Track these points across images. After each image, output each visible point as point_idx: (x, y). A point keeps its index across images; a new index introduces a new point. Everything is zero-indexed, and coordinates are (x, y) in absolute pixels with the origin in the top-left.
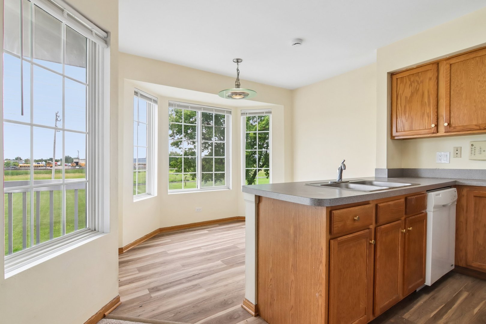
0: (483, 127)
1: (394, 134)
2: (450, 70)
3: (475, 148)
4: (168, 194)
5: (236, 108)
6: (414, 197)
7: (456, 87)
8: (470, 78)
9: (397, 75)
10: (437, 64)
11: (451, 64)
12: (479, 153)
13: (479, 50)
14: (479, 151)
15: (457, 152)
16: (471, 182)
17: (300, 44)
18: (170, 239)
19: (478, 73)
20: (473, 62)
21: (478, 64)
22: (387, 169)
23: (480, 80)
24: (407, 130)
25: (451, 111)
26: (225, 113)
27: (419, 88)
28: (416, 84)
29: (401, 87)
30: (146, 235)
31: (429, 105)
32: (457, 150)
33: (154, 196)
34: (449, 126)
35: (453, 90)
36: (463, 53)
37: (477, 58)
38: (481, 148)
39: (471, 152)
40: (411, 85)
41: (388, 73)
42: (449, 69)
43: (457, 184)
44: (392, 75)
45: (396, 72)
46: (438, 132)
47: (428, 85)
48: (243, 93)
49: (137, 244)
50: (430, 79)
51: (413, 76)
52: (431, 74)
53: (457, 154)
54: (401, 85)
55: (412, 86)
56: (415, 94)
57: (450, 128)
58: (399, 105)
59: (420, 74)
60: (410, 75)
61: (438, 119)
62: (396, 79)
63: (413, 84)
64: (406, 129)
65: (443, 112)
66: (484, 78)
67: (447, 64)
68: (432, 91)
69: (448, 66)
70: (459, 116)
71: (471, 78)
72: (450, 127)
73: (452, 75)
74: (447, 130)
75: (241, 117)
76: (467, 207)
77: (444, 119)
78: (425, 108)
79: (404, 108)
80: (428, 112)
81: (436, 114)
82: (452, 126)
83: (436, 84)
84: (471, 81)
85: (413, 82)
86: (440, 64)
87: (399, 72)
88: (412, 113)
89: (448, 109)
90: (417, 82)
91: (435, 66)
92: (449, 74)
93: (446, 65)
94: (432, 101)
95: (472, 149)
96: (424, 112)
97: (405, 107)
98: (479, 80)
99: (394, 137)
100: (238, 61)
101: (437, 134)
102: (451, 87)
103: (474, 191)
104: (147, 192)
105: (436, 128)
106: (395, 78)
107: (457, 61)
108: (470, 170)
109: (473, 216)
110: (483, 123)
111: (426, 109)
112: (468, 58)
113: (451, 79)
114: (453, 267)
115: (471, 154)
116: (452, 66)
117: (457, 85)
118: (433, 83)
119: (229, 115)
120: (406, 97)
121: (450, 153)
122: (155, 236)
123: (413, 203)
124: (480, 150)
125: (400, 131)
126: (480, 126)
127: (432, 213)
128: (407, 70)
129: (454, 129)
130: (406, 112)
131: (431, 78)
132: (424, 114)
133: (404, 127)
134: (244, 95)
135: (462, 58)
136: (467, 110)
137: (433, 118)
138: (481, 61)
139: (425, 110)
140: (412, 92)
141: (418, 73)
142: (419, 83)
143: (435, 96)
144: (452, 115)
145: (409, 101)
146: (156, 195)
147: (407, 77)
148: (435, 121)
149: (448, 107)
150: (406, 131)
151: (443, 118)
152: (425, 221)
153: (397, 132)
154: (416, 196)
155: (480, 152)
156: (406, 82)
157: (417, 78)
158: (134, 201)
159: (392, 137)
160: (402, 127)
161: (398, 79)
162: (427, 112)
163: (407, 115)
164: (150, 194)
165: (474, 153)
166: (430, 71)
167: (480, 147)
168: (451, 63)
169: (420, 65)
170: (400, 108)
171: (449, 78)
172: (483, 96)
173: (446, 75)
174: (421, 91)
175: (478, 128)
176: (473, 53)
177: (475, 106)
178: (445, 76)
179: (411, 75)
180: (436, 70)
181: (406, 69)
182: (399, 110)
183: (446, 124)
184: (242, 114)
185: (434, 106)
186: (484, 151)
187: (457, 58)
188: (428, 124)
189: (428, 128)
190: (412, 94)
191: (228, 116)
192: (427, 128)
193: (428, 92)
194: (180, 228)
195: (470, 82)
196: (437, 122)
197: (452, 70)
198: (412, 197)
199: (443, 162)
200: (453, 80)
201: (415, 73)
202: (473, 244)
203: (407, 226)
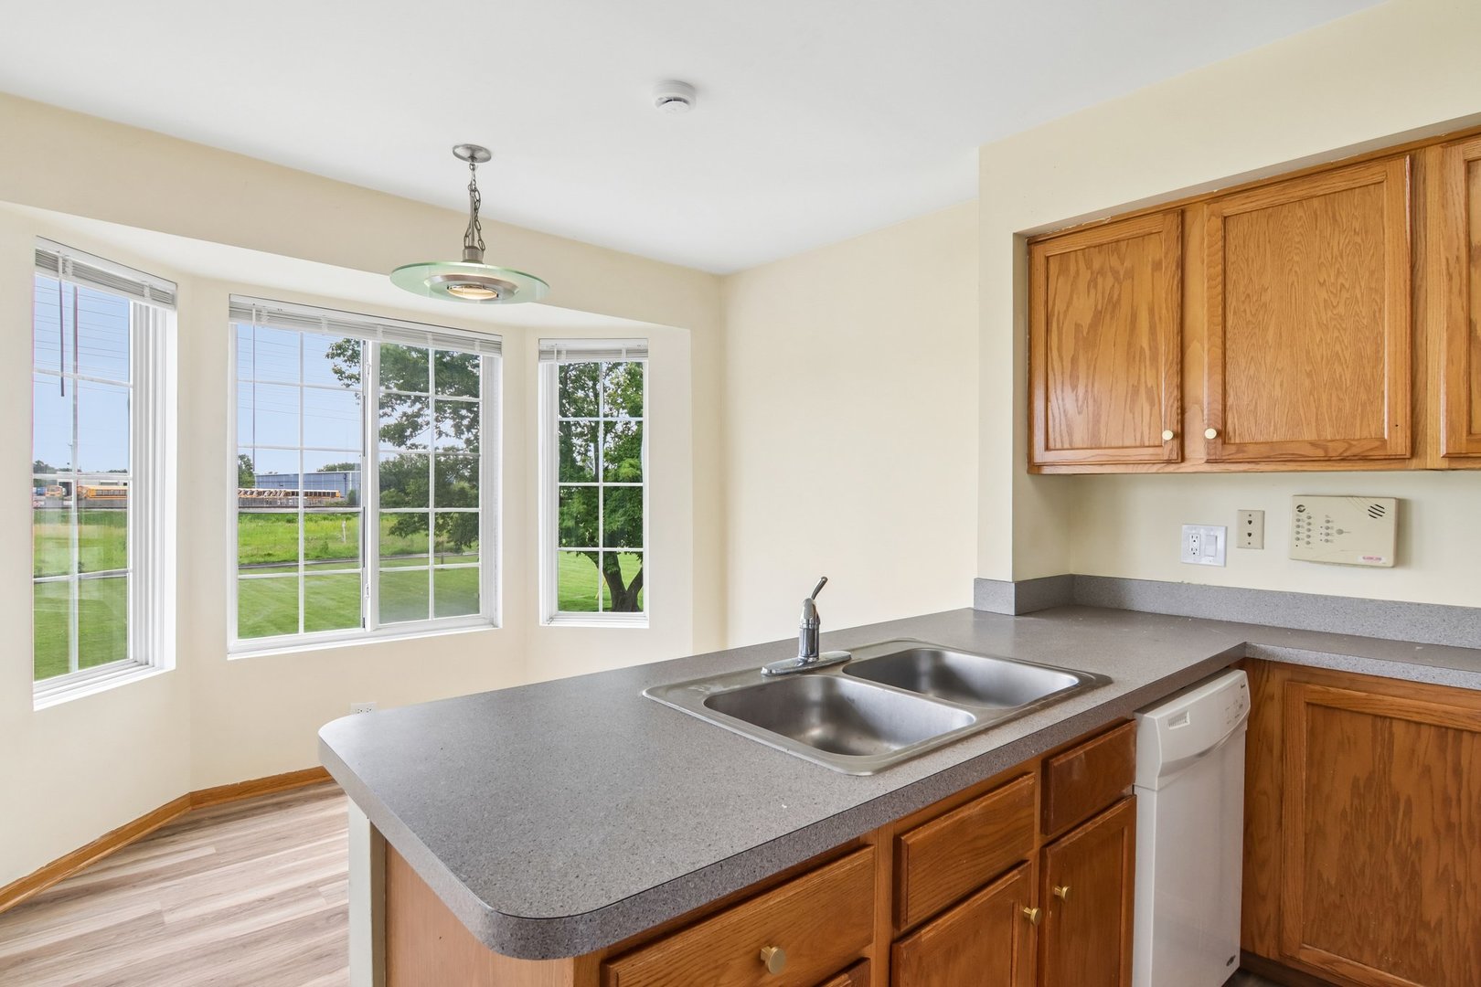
0: (1337, 454)
1: (1040, 455)
2: (1225, 238)
3: (1310, 518)
4: (230, 658)
5: (521, 331)
6: (1080, 752)
7: (1243, 302)
8: (1291, 270)
9: (1047, 246)
10: (1178, 212)
11: (1225, 218)
12: (1324, 537)
13: (1318, 173)
14: (1324, 531)
15: (1250, 528)
16: (1296, 651)
17: (685, 101)
18: (213, 843)
19: (1320, 258)
20: (1300, 213)
21: (1316, 221)
22: (1013, 584)
23: (1325, 281)
24: (1081, 446)
25: (1228, 387)
26: (477, 348)
27: (1119, 295)
28: (1110, 280)
29: (1060, 286)
30: (112, 833)
31: (1155, 359)
32: (1250, 522)
33: (162, 668)
34: (1220, 441)
35: (1235, 313)
36: (1268, 179)
37: (1315, 203)
38: (1328, 522)
39: (1298, 533)
40: (1093, 283)
41: (1017, 236)
42: (1220, 233)
43: (1247, 656)
44: (1030, 243)
45: (1045, 235)
46: (1183, 459)
47: (1152, 289)
48: (496, 282)
49: (59, 878)
50: (1157, 266)
51: (1099, 252)
52: (1159, 250)
53: (1250, 535)
54: (1061, 280)
55: (1096, 287)
56: (1108, 316)
57: (1223, 449)
58: (1055, 353)
59: (1123, 245)
60: (1089, 247)
61: (1183, 411)
62: (1043, 261)
63: (1100, 280)
64: (1078, 442)
65: (1202, 389)
66: (1339, 273)
67: (1212, 214)
68: (1164, 311)
69: (1218, 223)
70: (1256, 407)
71: (1296, 272)
72: (1224, 443)
73: (1231, 257)
74: (1215, 454)
75: (540, 365)
76: (1283, 741)
77: (1206, 412)
78: (1140, 369)
79: (1072, 363)
80: (1149, 386)
81: (1176, 393)
82: (1232, 441)
83: (1175, 287)
84: (1296, 283)
85: (1101, 272)
86: (1189, 216)
87: (1054, 233)
88: (1096, 385)
89: (1219, 378)
90: (1115, 273)
91: (1173, 220)
92: (1221, 254)
93: (1209, 220)
94: (1162, 348)
95: (1298, 520)
96: (1136, 384)
97: (1074, 360)
98: (1322, 281)
99: (1040, 466)
100: (474, 155)
101: (1183, 464)
102: (1229, 301)
103: (1308, 683)
104: (131, 657)
105: (1176, 443)
106: (1040, 252)
107: (1249, 207)
108: (1294, 595)
109: (1304, 778)
110: (1338, 438)
111: (1145, 372)
112: (1282, 199)
113: (1228, 272)
114: (1236, 964)
115: (1298, 539)
116: (1230, 223)
117: (1248, 295)
118: (1166, 280)
119: (495, 356)
120: (1078, 326)
121: (1226, 529)
122: (161, 829)
123: (1075, 777)
124: (1328, 528)
125: (1058, 446)
126: (1326, 451)
127: (1155, 795)
128: (1080, 230)
129: (1238, 452)
130: (1078, 378)
131: (1160, 263)
132: (1136, 390)
133: (1070, 435)
134: (498, 289)
135: (1263, 199)
136: (1281, 385)
137: (1166, 406)
138: (1326, 211)
139: (1139, 376)
140: (1096, 306)
141: (1118, 241)
142: (1122, 277)
143: (1175, 328)
144: (1230, 401)
145: (1089, 338)
146: (170, 664)
147: (1079, 253)
148: (1175, 418)
149: (1219, 370)
150: (1078, 449)
151: (1203, 411)
152: (1126, 833)
153: (1047, 448)
154: (1090, 746)
155: (1328, 534)
156: (1077, 272)
157: (1114, 261)
158: (36, 708)
159: (1033, 468)
160: (1065, 434)
161: (1051, 260)
162: (1146, 386)
163: (1081, 390)
164: (147, 664)
165: (1305, 535)
166: (1157, 236)
167: (1327, 516)
168: (1227, 212)
169: (1123, 215)
170: (1056, 364)
171: (1220, 267)
172: (1337, 338)
173: (1208, 256)
174: (1125, 309)
175: (1320, 453)
176: (1299, 181)
177: (1309, 375)
178: (1205, 257)
179: (1095, 247)
180: (1175, 233)
181: (1078, 226)
182: (1053, 369)
183: (1211, 434)
184: (541, 352)
185: (1172, 363)
186: (1340, 532)
187: (1248, 197)
188: (1150, 429)
189: (1151, 444)
190: (1098, 317)
191: (491, 361)
192: (1147, 444)
193: (1151, 311)
194: (280, 785)
195: (1292, 284)
196: (1182, 422)
197: (1230, 237)
198: (1072, 755)
199: (1205, 561)
200: (1232, 276)
201: (1105, 241)
202: (1305, 880)
203: (1048, 881)
